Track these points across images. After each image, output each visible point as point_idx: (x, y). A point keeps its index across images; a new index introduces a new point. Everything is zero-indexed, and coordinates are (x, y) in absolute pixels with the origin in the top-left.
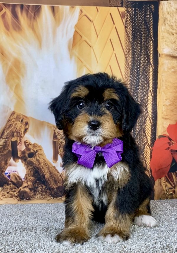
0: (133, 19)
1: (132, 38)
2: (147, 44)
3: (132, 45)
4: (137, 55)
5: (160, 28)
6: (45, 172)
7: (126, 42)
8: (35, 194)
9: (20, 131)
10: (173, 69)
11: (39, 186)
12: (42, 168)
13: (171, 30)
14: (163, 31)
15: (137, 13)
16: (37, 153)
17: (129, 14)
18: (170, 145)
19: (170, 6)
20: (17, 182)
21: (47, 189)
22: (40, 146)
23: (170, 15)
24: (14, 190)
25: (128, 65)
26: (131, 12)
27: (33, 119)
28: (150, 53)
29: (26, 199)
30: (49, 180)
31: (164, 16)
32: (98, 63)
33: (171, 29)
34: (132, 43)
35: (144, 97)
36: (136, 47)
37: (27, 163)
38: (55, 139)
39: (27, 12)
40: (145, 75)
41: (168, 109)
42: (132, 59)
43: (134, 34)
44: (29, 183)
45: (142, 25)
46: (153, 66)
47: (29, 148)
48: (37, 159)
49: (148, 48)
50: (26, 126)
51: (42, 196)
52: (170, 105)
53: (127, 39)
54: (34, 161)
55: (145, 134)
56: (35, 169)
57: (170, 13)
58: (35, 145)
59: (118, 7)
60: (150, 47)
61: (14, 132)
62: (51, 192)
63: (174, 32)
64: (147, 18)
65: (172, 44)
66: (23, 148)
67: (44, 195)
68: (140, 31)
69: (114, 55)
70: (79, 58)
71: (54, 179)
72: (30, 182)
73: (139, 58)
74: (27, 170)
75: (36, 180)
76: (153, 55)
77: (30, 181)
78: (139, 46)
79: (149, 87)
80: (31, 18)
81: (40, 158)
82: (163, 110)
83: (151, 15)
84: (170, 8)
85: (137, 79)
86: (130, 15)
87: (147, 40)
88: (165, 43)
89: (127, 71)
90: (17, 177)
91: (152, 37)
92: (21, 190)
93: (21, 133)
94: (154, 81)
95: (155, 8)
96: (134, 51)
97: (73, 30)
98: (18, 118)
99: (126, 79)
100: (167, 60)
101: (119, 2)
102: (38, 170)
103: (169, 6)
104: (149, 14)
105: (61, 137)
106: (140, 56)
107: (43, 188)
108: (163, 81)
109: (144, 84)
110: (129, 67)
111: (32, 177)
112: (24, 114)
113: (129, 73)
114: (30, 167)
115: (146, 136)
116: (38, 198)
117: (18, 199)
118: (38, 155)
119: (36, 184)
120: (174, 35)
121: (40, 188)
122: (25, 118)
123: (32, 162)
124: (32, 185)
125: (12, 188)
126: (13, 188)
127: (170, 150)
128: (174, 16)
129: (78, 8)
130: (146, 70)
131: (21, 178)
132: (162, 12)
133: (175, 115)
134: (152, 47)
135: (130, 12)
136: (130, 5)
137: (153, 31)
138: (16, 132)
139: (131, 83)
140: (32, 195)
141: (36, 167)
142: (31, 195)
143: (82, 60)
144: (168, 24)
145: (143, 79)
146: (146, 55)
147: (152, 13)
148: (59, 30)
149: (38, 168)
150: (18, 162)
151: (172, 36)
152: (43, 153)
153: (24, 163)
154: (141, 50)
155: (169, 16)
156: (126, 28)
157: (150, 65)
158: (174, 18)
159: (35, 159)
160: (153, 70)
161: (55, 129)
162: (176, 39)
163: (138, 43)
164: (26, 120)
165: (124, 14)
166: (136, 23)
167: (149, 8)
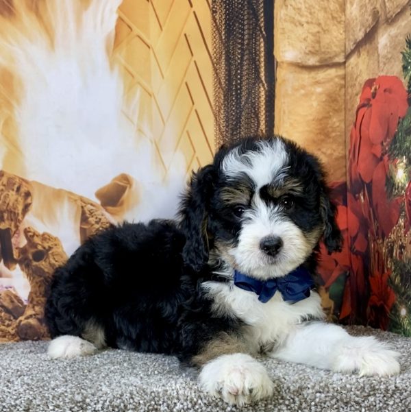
1: (226, 32)
2: (253, 43)
3: (226, 47)
4: (235, 65)
5: (277, 14)
7: (215, 40)
10: (303, 89)
13: (297, 17)
14: (284, 18)
16: (50, 252)
20: (13, 309)
22: (56, 239)
24: (7, 322)
25: (220, 83)
27: (40, 185)
28: (259, 60)
29: (33, 340)
32: (163, 77)
33: (298, 15)
34: (226, 42)
36: (234, 50)
37: (31, 272)
38: (84, 223)
40: (251, 101)
42: (227, 73)
43: (229, 25)
44: (37, 308)
45: (244, 7)
46: (266, 85)
47: (34, 243)
49: (256, 52)
50: (25, 199)
53: (216, 35)
54: (46, 268)
56: (47, 281)
58: (46, 236)
60: (259, 50)
61: (5, 212)
63: (303, 20)
65: (301, 42)
66: (23, 242)
68: (240, 19)
69: (193, 64)
70: (126, 69)
72: (39, 307)
73: (239, 71)
74: (33, 284)
76: (265, 65)
77: (38, 304)
78: (239, 49)
79: (259, 124)
81: (56, 261)
85: (236, 108)
87: (253, 36)
88: (287, 41)
89: (219, 93)
90: (13, 297)
91: (263, 30)
92: (22, 323)
93: (18, 214)
94: (267, 114)
96: (230, 58)
97: (115, 17)
98: (10, 183)
99: (217, 109)
100: (292, 73)
105: (95, 220)
106: (241, 66)
108: (284, 112)
109: (249, 118)
110: (221, 87)
111: (43, 297)
112: (21, 177)
113: (223, 98)
114: (38, 279)
117: (16, 339)
118: (53, 255)
120: (303, 25)
122: (24, 184)
123: (41, 268)
124: (43, 312)
125: (4, 318)
126: (6, 319)
130: (252, 93)
131: (21, 300)
134: (262, 49)
137: (264, 19)
138: (8, 210)
139: (227, 117)
140: (44, 333)
142: (42, 331)
143: (134, 72)
144: (291, 5)
145: (248, 109)
146: (252, 64)
148: (88, 16)
150: (14, 269)
151: (300, 28)
152: (63, 251)
153: (27, 270)
154: (243, 55)
156: (214, 15)
157: (260, 83)
159: (47, 263)
160: (265, 94)
161: (84, 205)
162: (309, 33)
163: (236, 42)
164: (25, 186)
166: (232, 5)
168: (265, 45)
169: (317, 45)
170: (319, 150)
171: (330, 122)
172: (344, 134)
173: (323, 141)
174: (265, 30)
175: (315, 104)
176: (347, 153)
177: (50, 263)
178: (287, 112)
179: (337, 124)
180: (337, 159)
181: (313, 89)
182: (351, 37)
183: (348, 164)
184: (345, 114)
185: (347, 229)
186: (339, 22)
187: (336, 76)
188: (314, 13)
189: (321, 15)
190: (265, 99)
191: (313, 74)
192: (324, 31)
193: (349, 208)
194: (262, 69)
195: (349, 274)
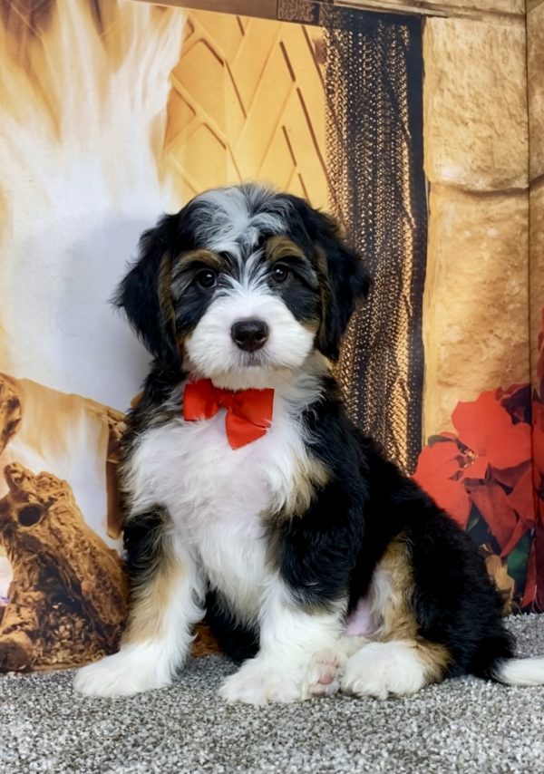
0: (349, 66)
1: (348, 127)
2: (391, 149)
3: (349, 153)
4: (364, 184)
5: (428, 103)
6: (78, 571)
7: (331, 140)
8: (47, 652)
10: (468, 229)
11: (60, 622)
12: (68, 557)
13: (458, 110)
14: (438, 110)
15: (361, 47)
16: (52, 508)
17: (336, 51)
18: (462, 466)
19: (454, 34)
21: (90, 631)
22: (61, 483)
23: (456, 67)
25: (341, 214)
26: (342, 44)
28: (401, 178)
29: (17, 672)
30: (94, 598)
31: (439, 65)
33: (458, 106)
34: (348, 145)
35: (388, 317)
36: (362, 158)
37: (15, 544)
38: (113, 455)
39: (7, 8)
40: (391, 246)
41: (454, 355)
42: (351, 197)
43: (353, 116)
44: (25, 613)
45: (376, 88)
46: (413, 220)
47: (23, 492)
48: (53, 527)
49: (396, 163)
50: (10, 413)
51: (72, 655)
52: (461, 342)
53: (334, 132)
54: (43, 536)
55: (391, 432)
56: (45, 562)
57: (455, 58)
58: (44, 479)
59: (303, 22)
60: (401, 162)
62: (102, 639)
63: (467, 115)
64: (390, 66)
65: (465, 150)
66: (2, 490)
67: (81, 651)
68: (371, 107)
69: (297, 177)
70: (186, 182)
71: (113, 594)
72: (29, 610)
73: (370, 195)
74: (18, 568)
75: (49, 601)
76: (410, 186)
77: (27, 604)
78: (369, 157)
79: (401, 285)
80: (18, 33)
81: (62, 524)
82: (442, 357)
83: (401, 59)
84: (452, 40)
86: (339, 51)
87: (391, 138)
88: (443, 148)
91: (406, 128)
94: (415, 269)
95: (411, 37)
96: (356, 172)
97: (166, 88)
100: (452, 201)
101: (306, 7)
102: (57, 564)
103: (452, 36)
104: (396, 55)
106: (373, 187)
107: (74, 627)
108: (440, 267)
109: (388, 276)
110: (343, 221)
111: (35, 590)
112: (2, 372)
114: (27, 558)
115: (393, 438)
116: (57, 662)
118: (57, 514)
119: (51, 615)
120: (467, 124)
121: (66, 629)
122: (7, 384)
123: (33, 538)
124: (36, 619)
127: (461, 479)
128: (465, 67)
129: (179, 15)
130: (392, 233)
132: (432, 51)
133: (475, 371)
134: (406, 160)
135: (339, 42)
136: (338, 21)
137: (408, 110)
140: (39, 656)
141: (50, 555)
142: (35, 654)
143: (200, 189)
144: (449, 90)
145: (387, 259)
146: (390, 185)
147: (403, 53)
148: (120, 79)
149: (54, 558)
151: (462, 128)
152: (74, 505)
153: (7, 543)
154: (375, 169)
155: (453, 65)
156: (330, 96)
157: (403, 216)
158: (466, 73)
159: (46, 528)
160: (413, 235)
161: (113, 422)
162: (476, 137)
163: (365, 146)
164: (10, 389)
165: (322, 48)
166: (358, 82)
167: (394, 36)
168: (409, 152)
169: (489, 158)
170: (491, 331)
171: (507, 286)
172: (526, 306)
173: (497, 317)
174: (409, 127)
175: (486, 255)
176: (535, 338)
177: (50, 528)
178: (444, 267)
179: (517, 289)
180: (518, 346)
181: (483, 231)
184: (529, 273)
185: (532, 461)
186: (520, 124)
187: (517, 212)
188: (483, 105)
189: (493, 110)
190: (412, 243)
191: (483, 205)
192: (499, 136)
193: (536, 428)
194: (407, 194)
195: (535, 533)
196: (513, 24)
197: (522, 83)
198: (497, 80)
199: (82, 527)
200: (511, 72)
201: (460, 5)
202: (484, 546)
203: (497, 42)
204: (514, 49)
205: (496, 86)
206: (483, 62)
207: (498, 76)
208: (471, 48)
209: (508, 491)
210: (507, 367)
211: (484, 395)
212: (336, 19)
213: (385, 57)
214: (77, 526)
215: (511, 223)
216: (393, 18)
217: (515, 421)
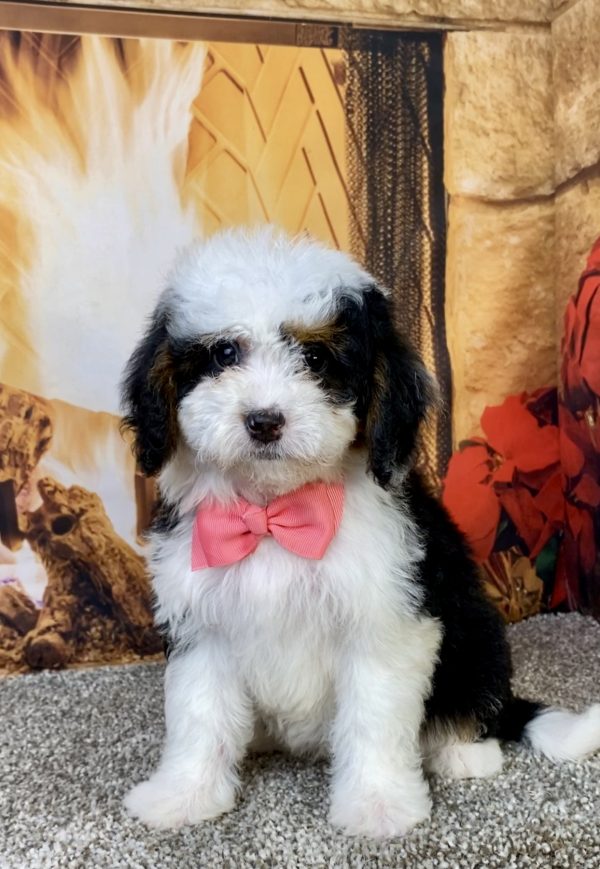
0: (369, 85)
1: (368, 146)
2: (411, 164)
3: (368, 170)
4: (383, 199)
5: (448, 116)
6: (110, 576)
7: (351, 158)
8: (79, 652)
9: (22, 447)
10: (489, 239)
11: (92, 623)
12: (99, 563)
13: (480, 122)
14: (459, 123)
15: (381, 66)
16: (83, 518)
17: (356, 72)
18: (491, 469)
19: (476, 47)
20: (16, 618)
21: (120, 632)
22: (92, 496)
23: (477, 77)
24: (7, 642)
25: (360, 230)
26: (361, 65)
27: (65, 406)
28: (421, 193)
29: (51, 669)
30: (124, 600)
31: (461, 78)
32: (268, 219)
33: (480, 117)
34: (368, 162)
35: (410, 327)
36: (382, 174)
37: (48, 552)
39: (35, 54)
40: (409, 260)
41: (480, 361)
42: (370, 213)
43: (373, 133)
44: (59, 615)
45: (396, 105)
46: (432, 233)
47: (55, 504)
48: (84, 535)
49: (416, 178)
50: (41, 431)
51: (103, 653)
52: (484, 348)
53: (353, 150)
54: (74, 544)
56: (76, 567)
57: (477, 70)
58: (76, 492)
59: (322, 46)
60: (421, 176)
61: (4, 452)
62: (131, 639)
63: (489, 126)
64: (410, 82)
65: (486, 162)
66: (36, 503)
67: (111, 651)
68: (390, 123)
69: (316, 198)
70: (208, 207)
71: (142, 598)
72: (63, 612)
73: (389, 211)
74: (52, 574)
75: (82, 604)
76: (430, 199)
77: (61, 607)
78: (389, 173)
79: (421, 297)
80: (46, 77)
81: (93, 533)
82: (468, 363)
83: (421, 75)
84: (475, 53)
85: (387, 272)
86: (359, 72)
87: (411, 153)
88: (464, 160)
89: (358, 247)
90: (16, 597)
91: (426, 141)
92: (34, 641)
93: (28, 456)
94: (434, 280)
95: (430, 54)
96: (376, 188)
97: (187, 119)
98: (14, 405)
100: (472, 212)
101: (325, 32)
102: (89, 569)
103: (474, 49)
104: (417, 72)
106: (393, 202)
107: (105, 627)
108: (460, 277)
109: (407, 289)
110: (362, 237)
111: (69, 594)
113: (364, 254)
114: (60, 564)
116: (89, 661)
117: (23, 669)
118: (87, 524)
119: (83, 618)
120: (487, 135)
121: (97, 630)
122: (38, 404)
123: (66, 546)
124: (69, 621)
125: (1, 636)
126: (5, 636)
127: (491, 483)
128: (487, 78)
129: (199, 49)
130: (410, 246)
131: (31, 602)
132: (454, 66)
133: (500, 376)
134: (426, 174)
135: (359, 63)
136: (358, 43)
137: (429, 125)
138: (10, 451)
140: (72, 655)
141: (82, 562)
142: (68, 653)
143: (220, 213)
144: (470, 102)
145: (404, 272)
146: (410, 199)
147: (423, 70)
148: (142, 114)
149: (86, 564)
150: (19, 548)
151: (484, 139)
152: (104, 515)
153: (41, 550)
154: (395, 183)
155: (474, 78)
156: (350, 116)
157: (422, 230)
158: (488, 85)
159: (78, 537)
160: (431, 247)
163: (385, 162)
164: (41, 409)
165: (341, 70)
166: (378, 100)
167: (414, 53)
168: (429, 166)
169: (511, 168)
170: (515, 337)
171: (531, 292)
173: (520, 323)
174: (429, 142)
175: (508, 264)
176: (559, 343)
177: (82, 537)
178: (464, 276)
179: (543, 295)
180: (544, 350)
181: (504, 239)
182: (567, 157)
183: (560, 360)
184: (556, 277)
185: (558, 464)
186: (545, 131)
187: (540, 219)
188: (506, 114)
189: (516, 119)
190: (431, 256)
191: (505, 214)
192: (522, 144)
193: (562, 430)
194: (426, 207)
195: (563, 534)
196: (537, 32)
197: (546, 90)
198: (521, 88)
199: (112, 536)
200: (536, 80)
201: (482, 17)
202: (514, 548)
203: (521, 50)
204: (538, 57)
205: (519, 94)
206: (506, 72)
207: (522, 85)
208: (494, 59)
209: (534, 493)
210: (532, 371)
211: (509, 400)
212: (355, 41)
213: (405, 74)
214: (107, 534)
215: (533, 230)
216: (414, 36)
217: (542, 424)
